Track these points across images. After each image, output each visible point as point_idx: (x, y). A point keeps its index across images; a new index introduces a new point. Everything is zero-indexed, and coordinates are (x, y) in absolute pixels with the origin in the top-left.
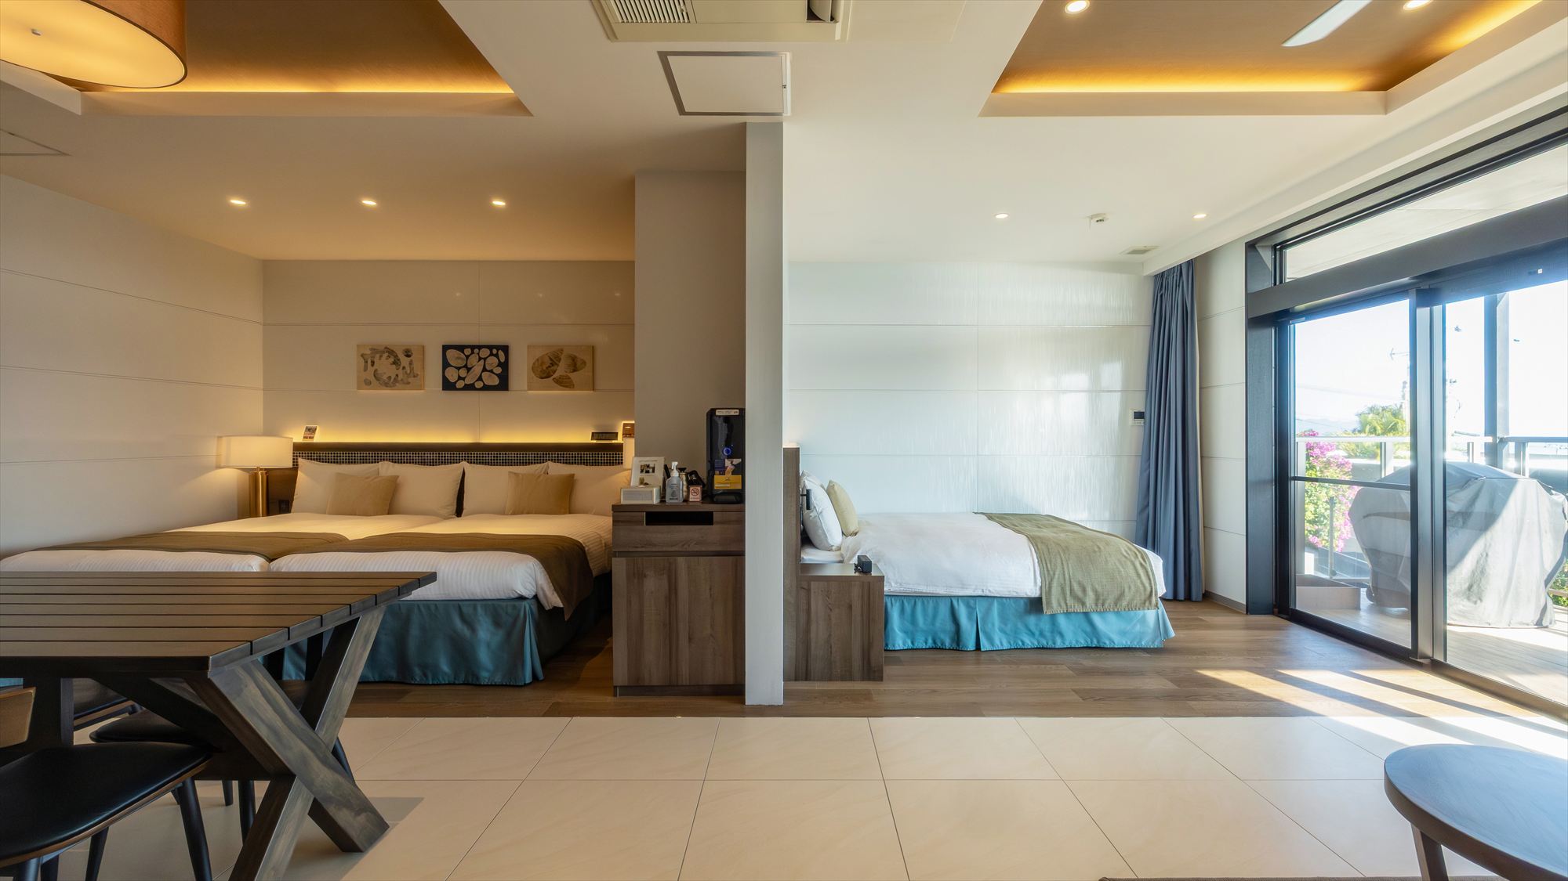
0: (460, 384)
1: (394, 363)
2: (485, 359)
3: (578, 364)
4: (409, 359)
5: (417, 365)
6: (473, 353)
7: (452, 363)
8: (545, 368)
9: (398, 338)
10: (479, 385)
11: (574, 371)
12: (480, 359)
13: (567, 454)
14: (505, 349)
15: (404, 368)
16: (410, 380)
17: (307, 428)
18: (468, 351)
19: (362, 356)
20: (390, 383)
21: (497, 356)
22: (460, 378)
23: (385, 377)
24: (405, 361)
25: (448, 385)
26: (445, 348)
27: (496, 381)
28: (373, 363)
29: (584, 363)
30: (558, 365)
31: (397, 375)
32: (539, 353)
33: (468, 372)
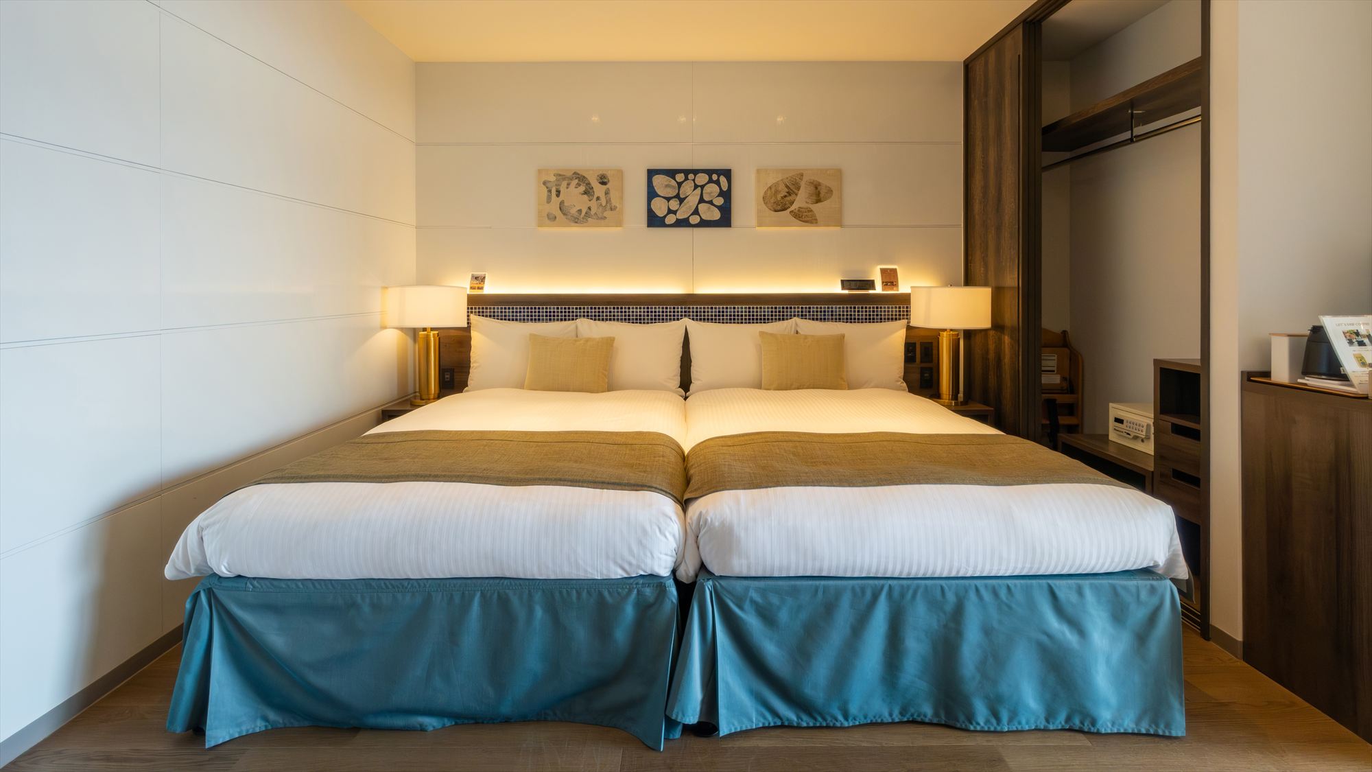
0: (671, 219)
1: (585, 193)
2: (702, 187)
3: (823, 192)
4: (604, 187)
5: (614, 195)
6: (686, 179)
7: (659, 193)
8: (779, 198)
9: (589, 160)
10: (695, 220)
11: (818, 201)
12: (696, 187)
13: (814, 308)
14: (727, 173)
15: (598, 198)
16: (605, 214)
17: (473, 276)
18: (680, 177)
19: (544, 183)
20: (580, 219)
21: (718, 183)
22: (670, 211)
23: (574, 211)
24: (599, 190)
25: (654, 221)
26: (651, 173)
27: (716, 215)
28: (558, 193)
29: (830, 191)
30: (796, 195)
31: (589, 208)
32: (771, 180)
33: (680, 204)
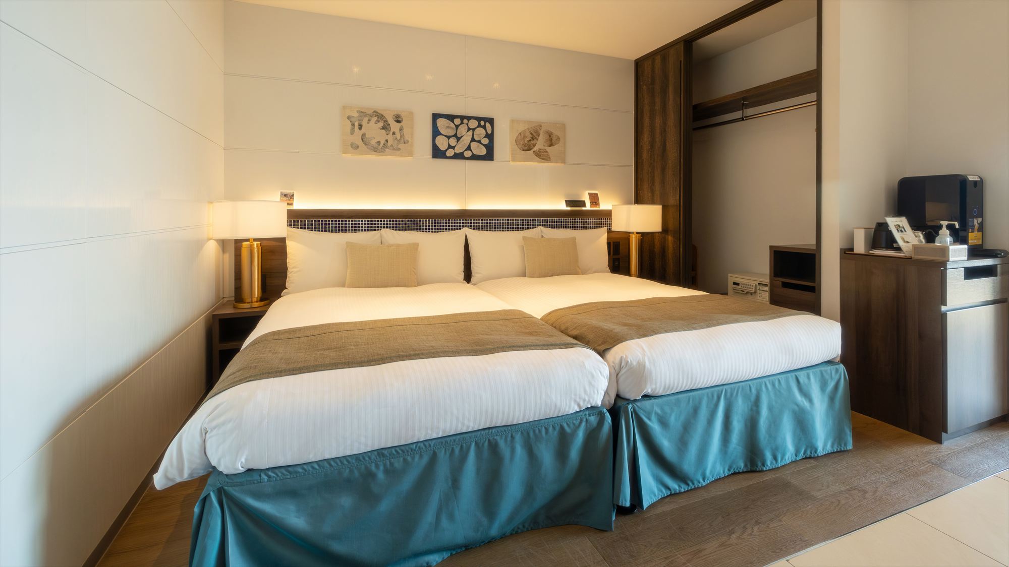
0: (450, 153)
1: (383, 128)
2: (474, 130)
3: (554, 139)
4: (399, 125)
5: (406, 131)
6: (462, 123)
7: (442, 132)
8: (526, 142)
9: (388, 103)
10: (468, 154)
11: (551, 145)
12: (469, 129)
13: (550, 219)
14: (491, 121)
15: (394, 133)
16: (400, 146)
17: (281, 193)
18: (457, 121)
19: (349, 118)
20: (379, 148)
21: (484, 127)
22: (450, 147)
23: (373, 142)
24: (394, 126)
25: (437, 153)
26: (436, 117)
27: (483, 151)
28: (360, 127)
29: (558, 139)
30: (537, 140)
31: (387, 141)
32: (521, 128)
33: (457, 142)
